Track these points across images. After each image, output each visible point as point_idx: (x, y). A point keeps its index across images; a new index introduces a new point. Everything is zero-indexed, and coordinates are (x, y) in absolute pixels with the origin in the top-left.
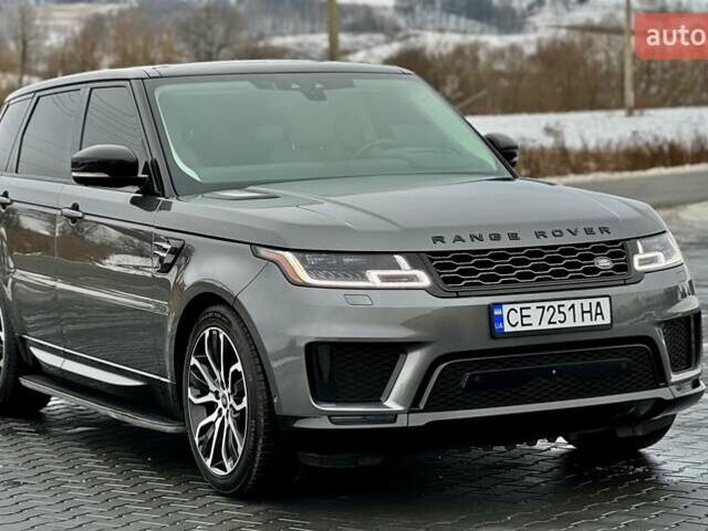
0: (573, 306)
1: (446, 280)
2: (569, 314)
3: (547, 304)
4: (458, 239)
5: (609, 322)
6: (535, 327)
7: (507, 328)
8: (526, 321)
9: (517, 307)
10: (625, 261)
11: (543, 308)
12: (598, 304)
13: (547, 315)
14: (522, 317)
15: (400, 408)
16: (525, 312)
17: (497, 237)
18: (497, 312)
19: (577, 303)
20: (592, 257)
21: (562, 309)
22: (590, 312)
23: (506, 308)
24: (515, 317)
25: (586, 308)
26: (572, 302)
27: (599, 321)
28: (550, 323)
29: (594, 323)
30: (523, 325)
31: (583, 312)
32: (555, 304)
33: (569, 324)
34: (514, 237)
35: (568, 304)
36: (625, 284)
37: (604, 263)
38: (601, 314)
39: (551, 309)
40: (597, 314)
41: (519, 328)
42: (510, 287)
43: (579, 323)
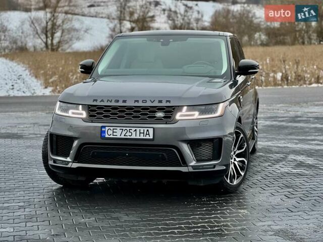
0: (136, 130)
1: (91, 116)
2: (134, 133)
3: (124, 128)
4: (102, 101)
5: (152, 138)
6: (118, 136)
7: (107, 136)
8: (114, 134)
9: (112, 128)
10: (171, 114)
11: (123, 130)
12: (148, 130)
13: (124, 133)
14: (113, 132)
15: (70, 160)
16: (114, 131)
17: (118, 101)
18: (103, 129)
19: (138, 129)
20: (155, 112)
21: (131, 131)
22: (144, 133)
23: (107, 128)
24: (110, 132)
25: (142, 131)
26: (136, 128)
27: (148, 137)
28: (125, 135)
29: (145, 138)
30: (113, 135)
31: (140, 133)
32: (128, 129)
33: (133, 137)
34: (124, 101)
35: (134, 129)
36: (166, 124)
37: (160, 114)
38: (149, 134)
39: (126, 131)
40: (146, 134)
41: (111, 136)
42: (113, 121)
43: (138, 137)
